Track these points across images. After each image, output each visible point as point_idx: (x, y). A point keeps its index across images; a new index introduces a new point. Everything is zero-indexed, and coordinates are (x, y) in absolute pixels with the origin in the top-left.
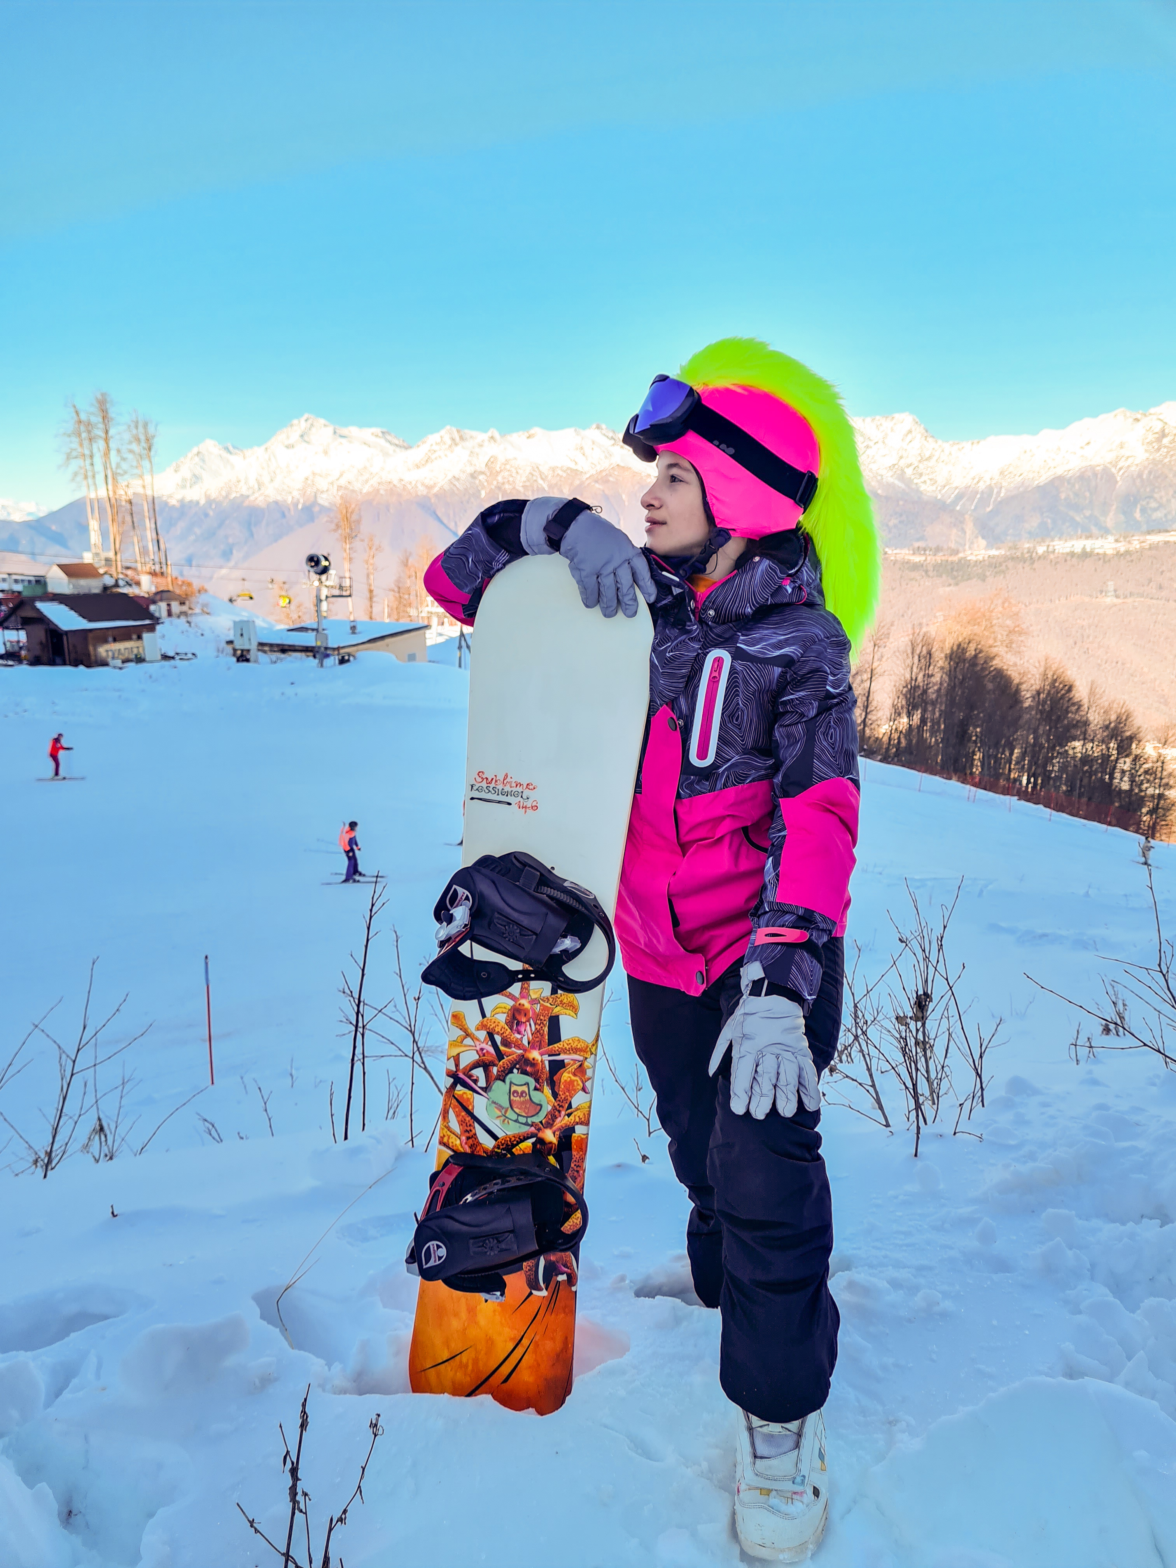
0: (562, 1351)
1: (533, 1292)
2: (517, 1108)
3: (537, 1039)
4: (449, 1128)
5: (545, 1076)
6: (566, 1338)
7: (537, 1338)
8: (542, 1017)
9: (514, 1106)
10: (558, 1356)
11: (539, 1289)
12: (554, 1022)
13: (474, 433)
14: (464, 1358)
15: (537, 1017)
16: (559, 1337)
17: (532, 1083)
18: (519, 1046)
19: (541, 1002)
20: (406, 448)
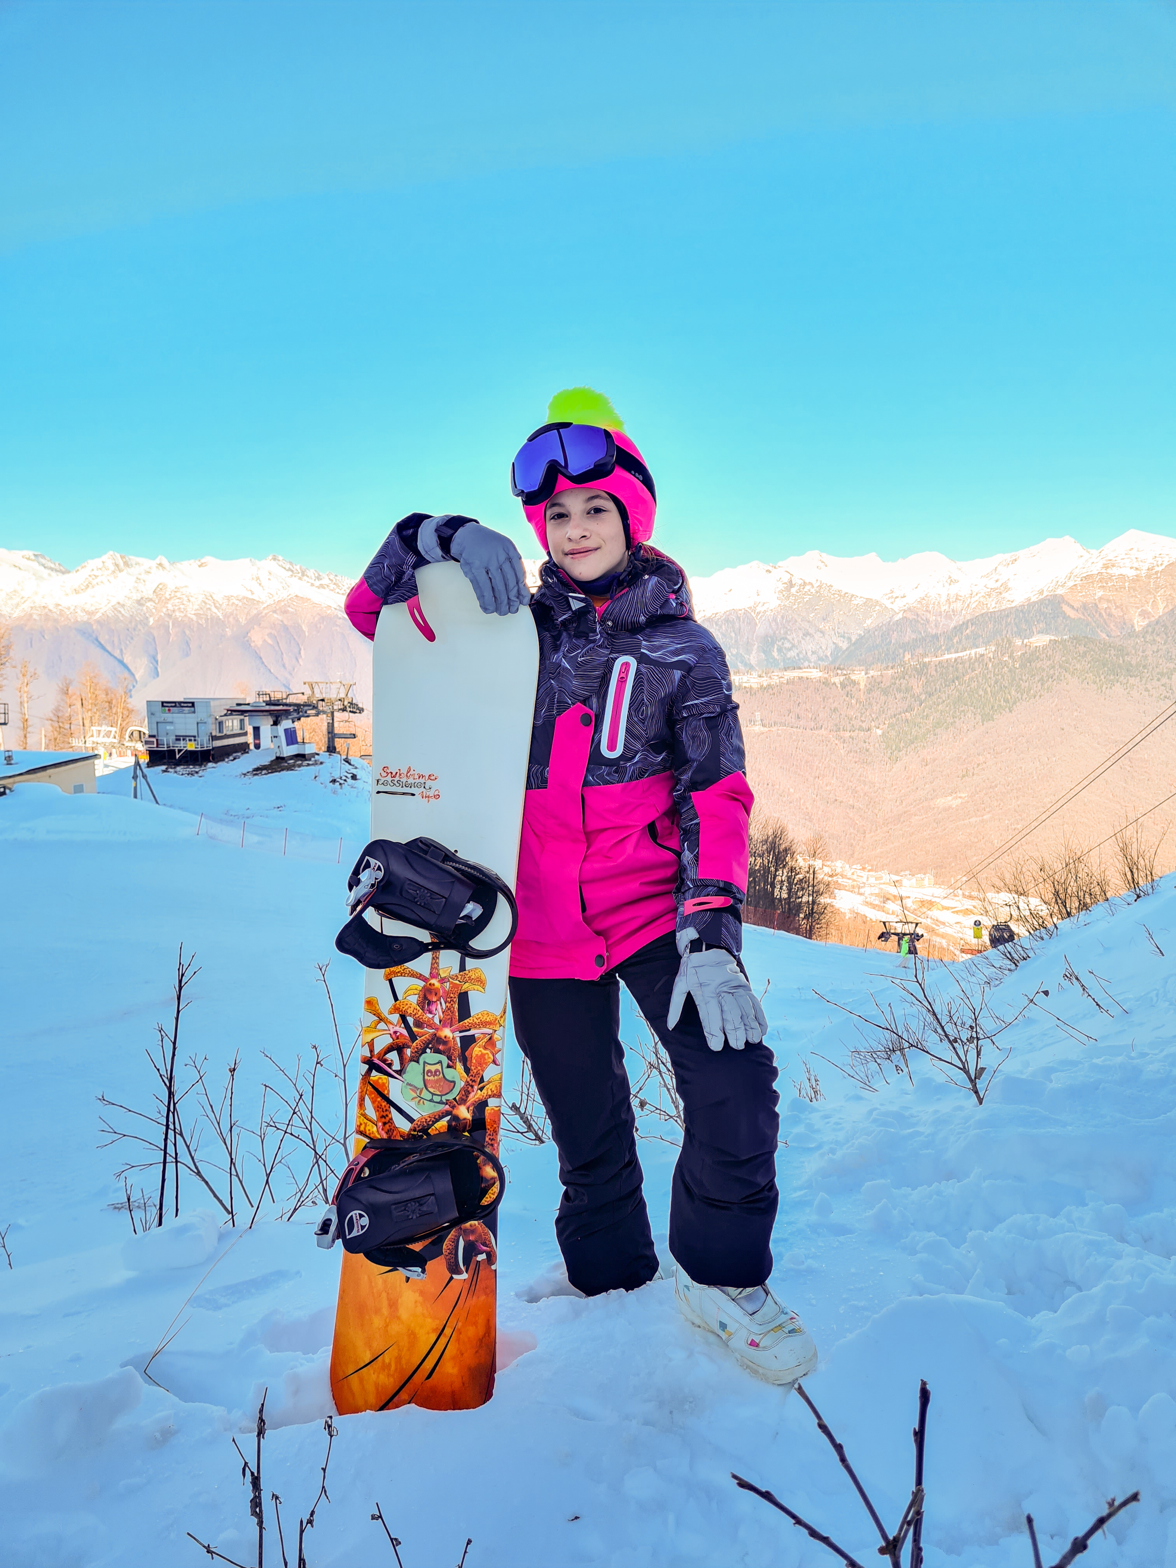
0: (484, 1336)
1: (454, 1276)
2: (432, 1087)
3: (449, 1017)
4: (365, 1116)
5: (456, 1053)
6: (488, 1320)
7: (460, 1324)
8: (452, 995)
9: (429, 1086)
10: (481, 1340)
11: (459, 1272)
12: (463, 999)
13: (140, 560)
14: (387, 1358)
15: (447, 994)
16: (481, 1320)
17: (445, 1060)
18: (430, 1026)
19: (451, 980)
20: (63, 573)
